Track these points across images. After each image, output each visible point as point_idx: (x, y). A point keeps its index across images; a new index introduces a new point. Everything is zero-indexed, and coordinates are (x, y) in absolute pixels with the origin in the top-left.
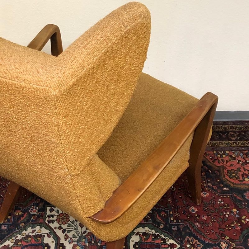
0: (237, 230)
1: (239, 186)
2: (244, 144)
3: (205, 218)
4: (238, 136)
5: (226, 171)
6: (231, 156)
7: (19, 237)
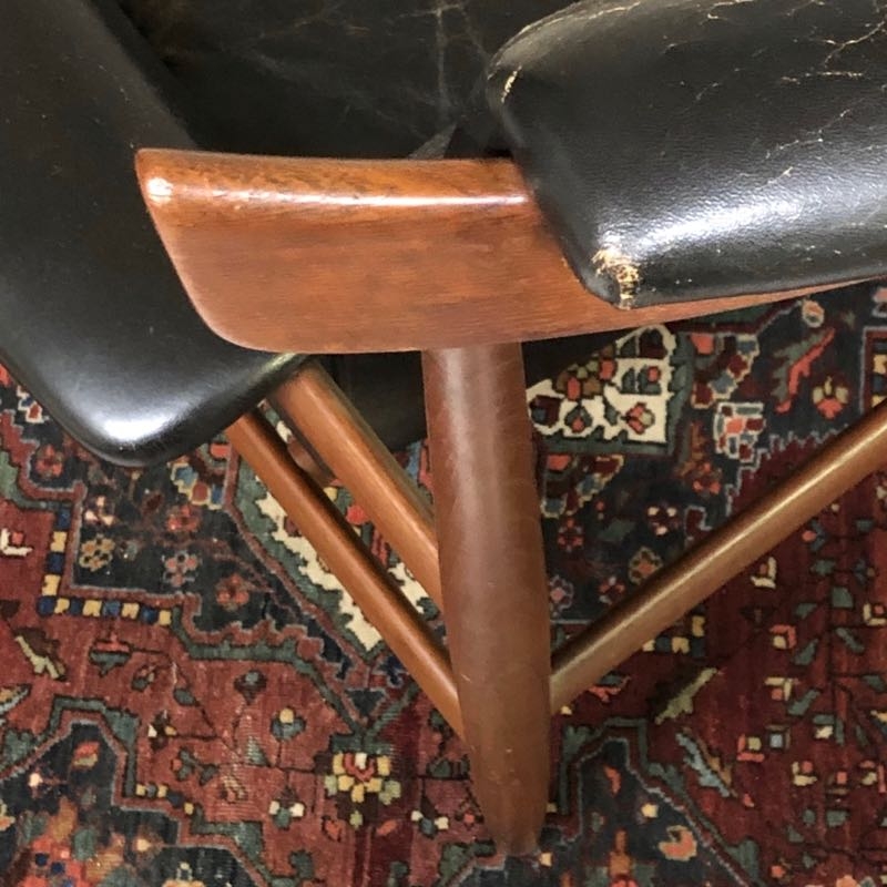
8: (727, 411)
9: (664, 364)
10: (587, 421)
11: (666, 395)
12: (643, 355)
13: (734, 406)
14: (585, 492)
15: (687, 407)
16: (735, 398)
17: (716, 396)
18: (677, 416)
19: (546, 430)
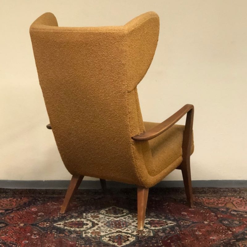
0: (215, 219)
1: (215, 207)
2: (217, 195)
3: (193, 215)
4: (212, 192)
6: (209, 199)
7: (67, 221)
9: (151, 232)
10: (143, 235)
12: (148, 232)
13: (161, 234)
14: (145, 238)
17: (158, 233)
18: (154, 234)
19: (138, 236)
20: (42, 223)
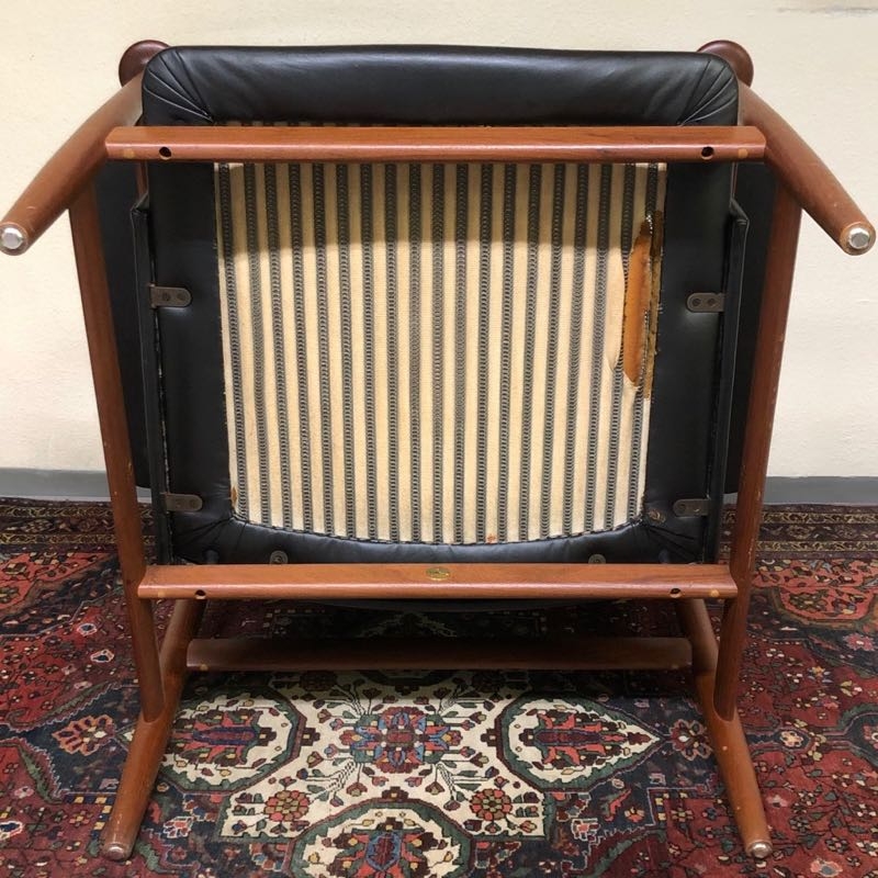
0: (830, 710)
1: (828, 624)
2: (832, 547)
4: (813, 532)
5: (786, 597)
6: (798, 569)
7: (189, 714)
8: (578, 823)
9: (539, 805)
10: (498, 828)
11: (542, 817)
12: (525, 802)
13: (581, 820)
14: (500, 857)
15: (554, 821)
16: (580, 817)
17: (570, 816)
18: (549, 825)
19: (474, 833)
20: (81, 723)
